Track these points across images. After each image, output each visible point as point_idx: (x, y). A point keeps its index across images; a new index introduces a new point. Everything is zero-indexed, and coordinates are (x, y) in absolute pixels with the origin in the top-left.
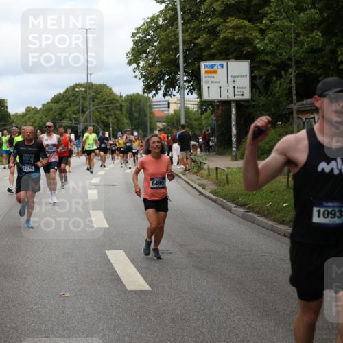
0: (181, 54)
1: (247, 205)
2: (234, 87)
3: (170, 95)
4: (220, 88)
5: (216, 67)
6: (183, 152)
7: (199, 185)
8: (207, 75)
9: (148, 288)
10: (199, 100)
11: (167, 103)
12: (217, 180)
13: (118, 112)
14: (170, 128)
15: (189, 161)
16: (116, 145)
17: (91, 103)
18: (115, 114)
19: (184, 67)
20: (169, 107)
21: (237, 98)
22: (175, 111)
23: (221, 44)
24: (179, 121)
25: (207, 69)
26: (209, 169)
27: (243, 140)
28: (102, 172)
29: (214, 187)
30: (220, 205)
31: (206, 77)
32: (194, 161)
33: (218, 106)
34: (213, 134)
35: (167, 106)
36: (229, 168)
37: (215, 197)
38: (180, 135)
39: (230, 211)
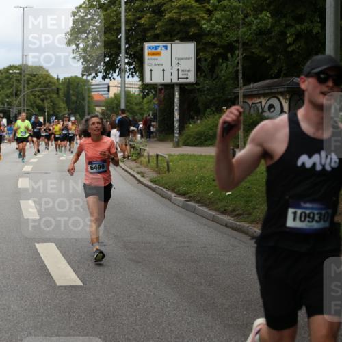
0: (122, 35)
1: (188, 193)
2: (178, 70)
3: (110, 78)
4: (163, 70)
5: (159, 49)
6: (122, 138)
7: (138, 173)
8: (149, 57)
9: (79, 283)
10: (140, 83)
11: (107, 86)
12: (157, 167)
13: (55, 96)
14: (109, 112)
15: (128, 147)
16: (50, 130)
17: (26, 85)
18: (51, 97)
19: (126, 49)
20: (109, 91)
21: (181, 81)
22: (115, 94)
23: (166, 25)
24: (119, 105)
25: (150, 51)
26: (149, 156)
27: (186, 126)
28: (34, 160)
29: (154, 175)
30: (160, 194)
31: (148, 59)
32: (134, 148)
33: (161, 90)
34: (154, 119)
35: (107, 89)
36: (170, 155)
37: (154, 186)
38: (119, 121)
39: (170, 200)
